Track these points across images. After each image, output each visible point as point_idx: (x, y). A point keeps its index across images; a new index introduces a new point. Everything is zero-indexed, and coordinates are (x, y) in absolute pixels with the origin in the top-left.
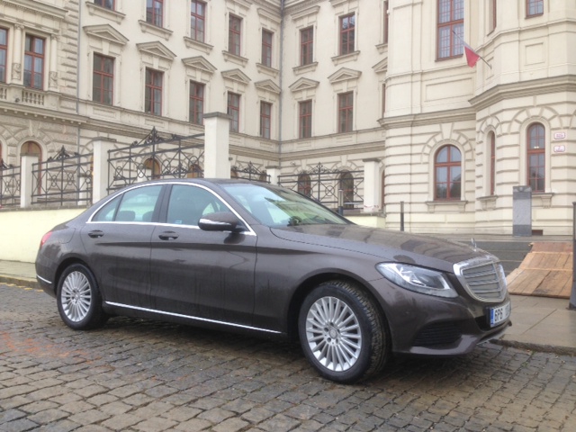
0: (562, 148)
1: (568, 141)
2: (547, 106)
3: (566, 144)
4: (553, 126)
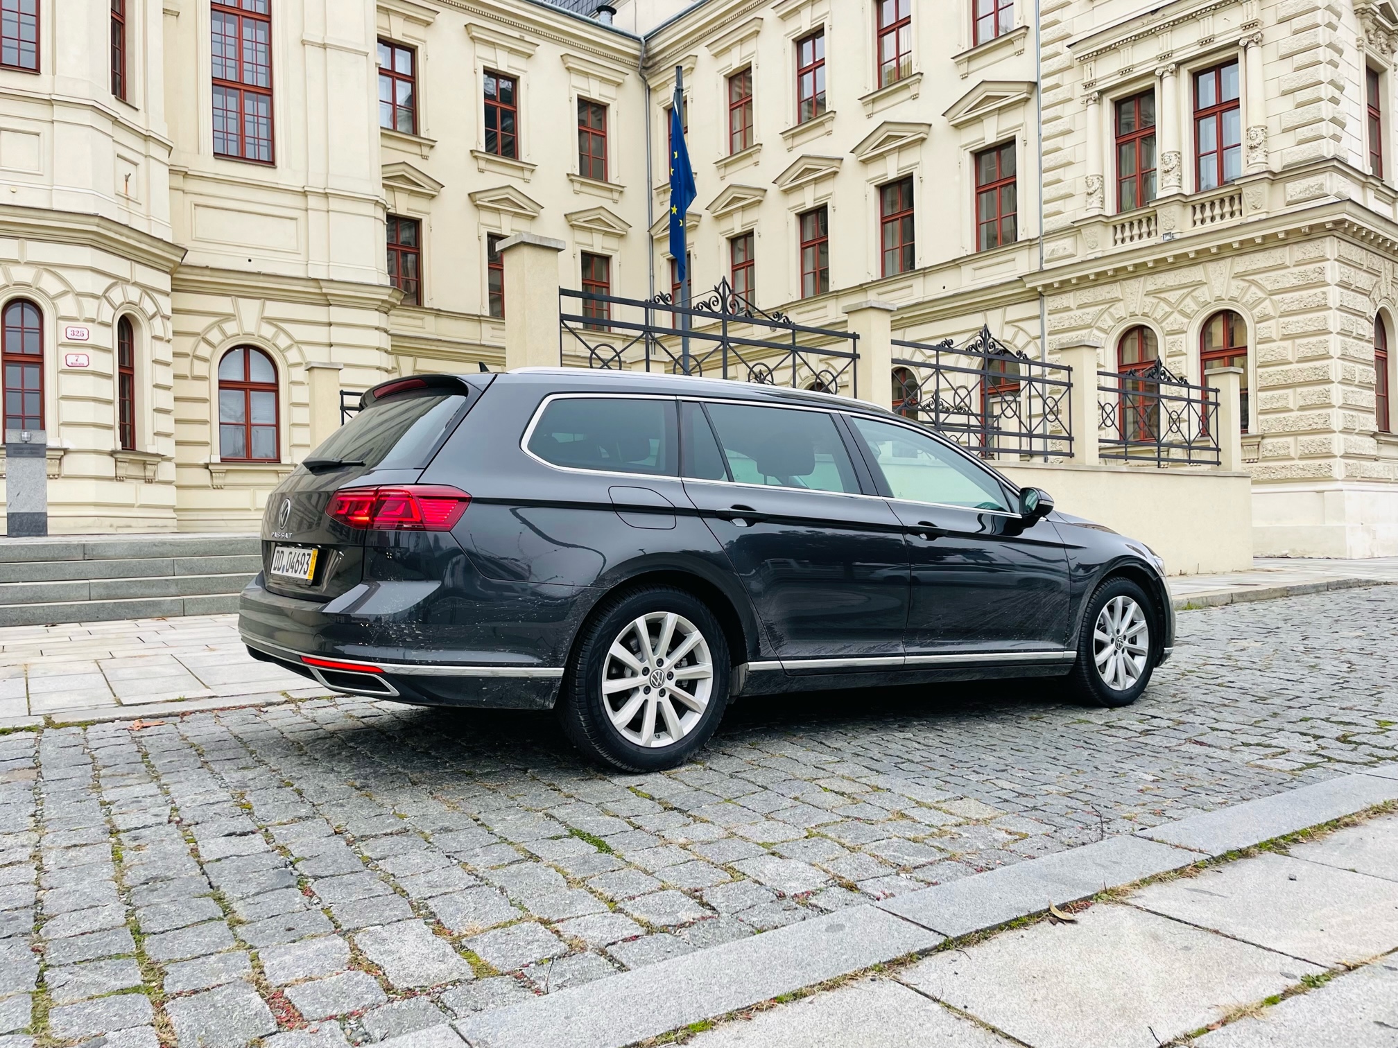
0: (83, 360)
1: (94, 347)
2: (48, 267)
3: (90, 352)
4: (63, 313)
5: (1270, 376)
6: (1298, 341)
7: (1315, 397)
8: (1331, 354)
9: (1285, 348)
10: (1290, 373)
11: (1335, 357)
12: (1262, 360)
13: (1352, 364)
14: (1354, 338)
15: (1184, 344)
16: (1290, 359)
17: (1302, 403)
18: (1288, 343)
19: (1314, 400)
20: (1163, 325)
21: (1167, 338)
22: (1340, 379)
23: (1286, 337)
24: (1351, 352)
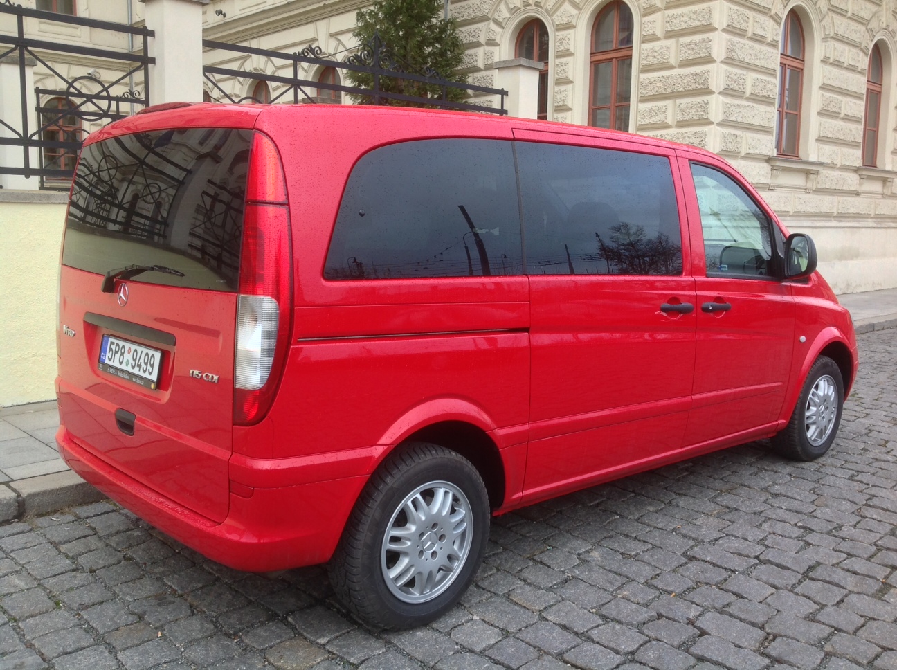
5: (651, 83)
6: (683, 40)
7: (693, 111)
8: (714, 56)
9: (668, 48)
10: (670, 80)
11: (718, 60)
12: (645, 62)
13: (740, 71)
14: (750, 39)
15: (572, 42)
16: (673, 61)
17: (679, 118)
18: (671, 43)
19: (693, 114)
20: (553, 17)
21: (557, 33)
22: (722, 88)
23: (670, 35)
24: (741, 55)
